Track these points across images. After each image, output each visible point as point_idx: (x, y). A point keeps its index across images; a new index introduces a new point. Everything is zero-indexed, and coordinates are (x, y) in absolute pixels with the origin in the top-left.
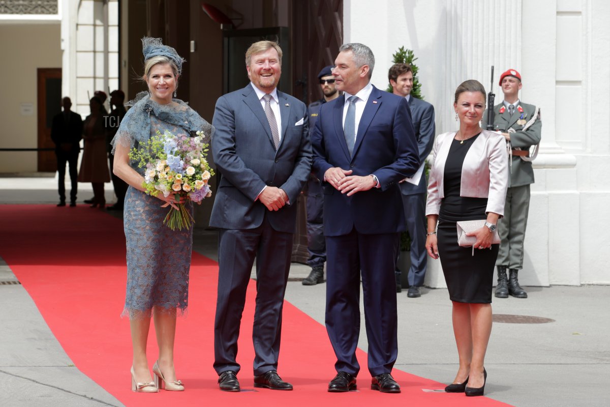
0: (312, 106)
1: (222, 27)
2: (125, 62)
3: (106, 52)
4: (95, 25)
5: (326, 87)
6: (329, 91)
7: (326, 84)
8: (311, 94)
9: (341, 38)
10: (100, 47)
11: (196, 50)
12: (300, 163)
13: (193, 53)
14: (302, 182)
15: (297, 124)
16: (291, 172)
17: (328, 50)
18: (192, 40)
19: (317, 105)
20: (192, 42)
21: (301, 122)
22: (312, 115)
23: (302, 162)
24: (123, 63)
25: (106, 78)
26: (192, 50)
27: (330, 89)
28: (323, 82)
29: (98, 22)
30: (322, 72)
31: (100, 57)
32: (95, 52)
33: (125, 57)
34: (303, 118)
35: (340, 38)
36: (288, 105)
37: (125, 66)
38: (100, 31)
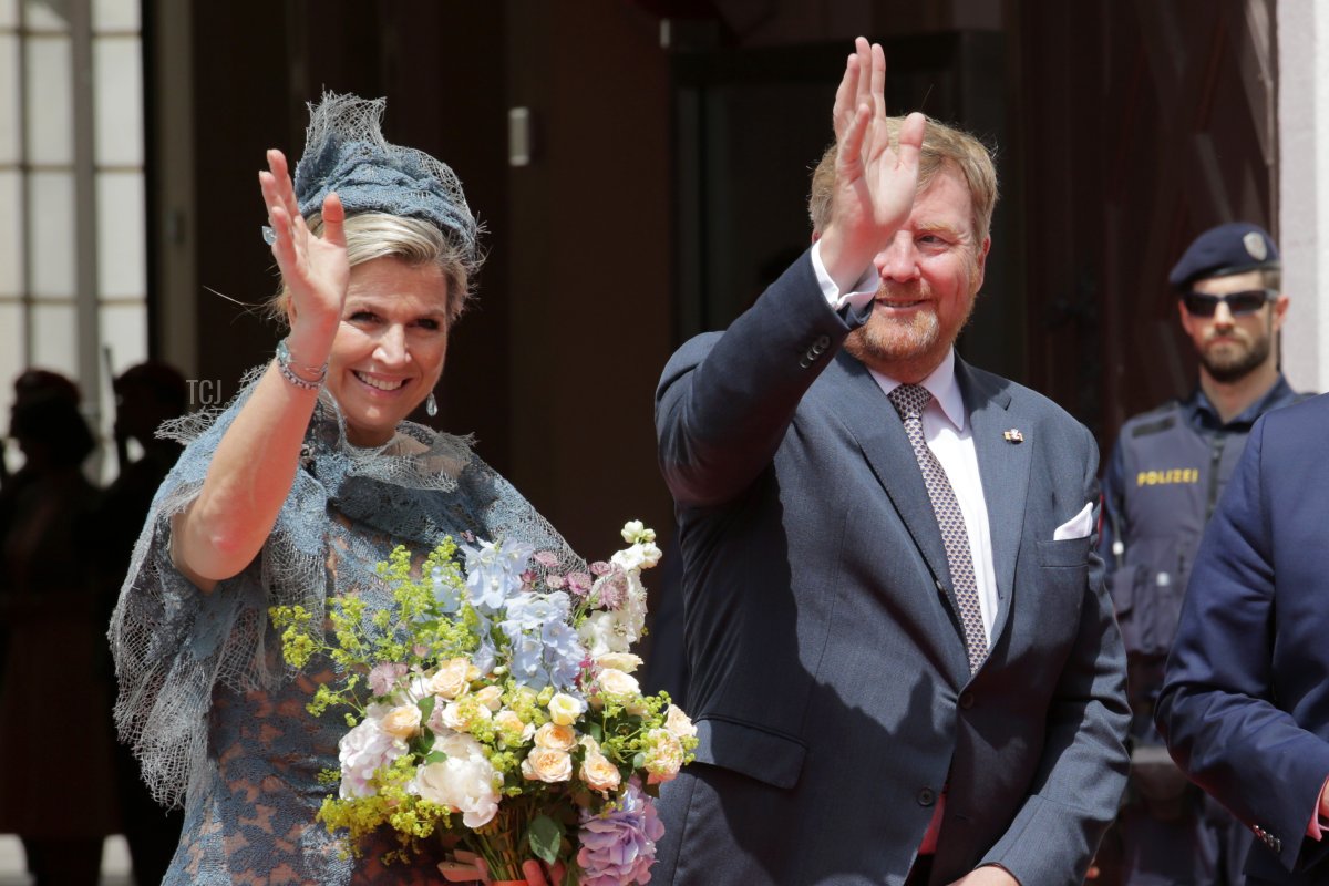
0: (1138, 433)
1: (665, 37)
2: (180, 220)
3: (86, 169)
4: (23, 33)
5: (1224, 332)
6: (1236, 354)
7: (1223, 313)
8: (1120, 369)
9: (1269, 84)
10: (52, 141)
11: (537, 149)
12: (1079, 735)
13: (521, 169)
14: (1090, 826)
15: (1060, 534)
16: (1033, 778)
17: (1205, 147)
18: (518, 104)
19: (1167, 425)
20: (519, 115)
21: (1081, 523)
22: (1142, 478)
23: (1088, 730)
24: (169, 228)
25: (88, 302)
26: (519, 158)
27: (1242, 342)
28: (1206, 306)
29: (41, 18)
30: (1198, 252)
31: (55, 197)
32: (25, 168)
33: (180, 195)
34: (1090, 505)
35: (1262, 84)
36: (1015, 434)
37: (180, 238)
38: (52, 60)
